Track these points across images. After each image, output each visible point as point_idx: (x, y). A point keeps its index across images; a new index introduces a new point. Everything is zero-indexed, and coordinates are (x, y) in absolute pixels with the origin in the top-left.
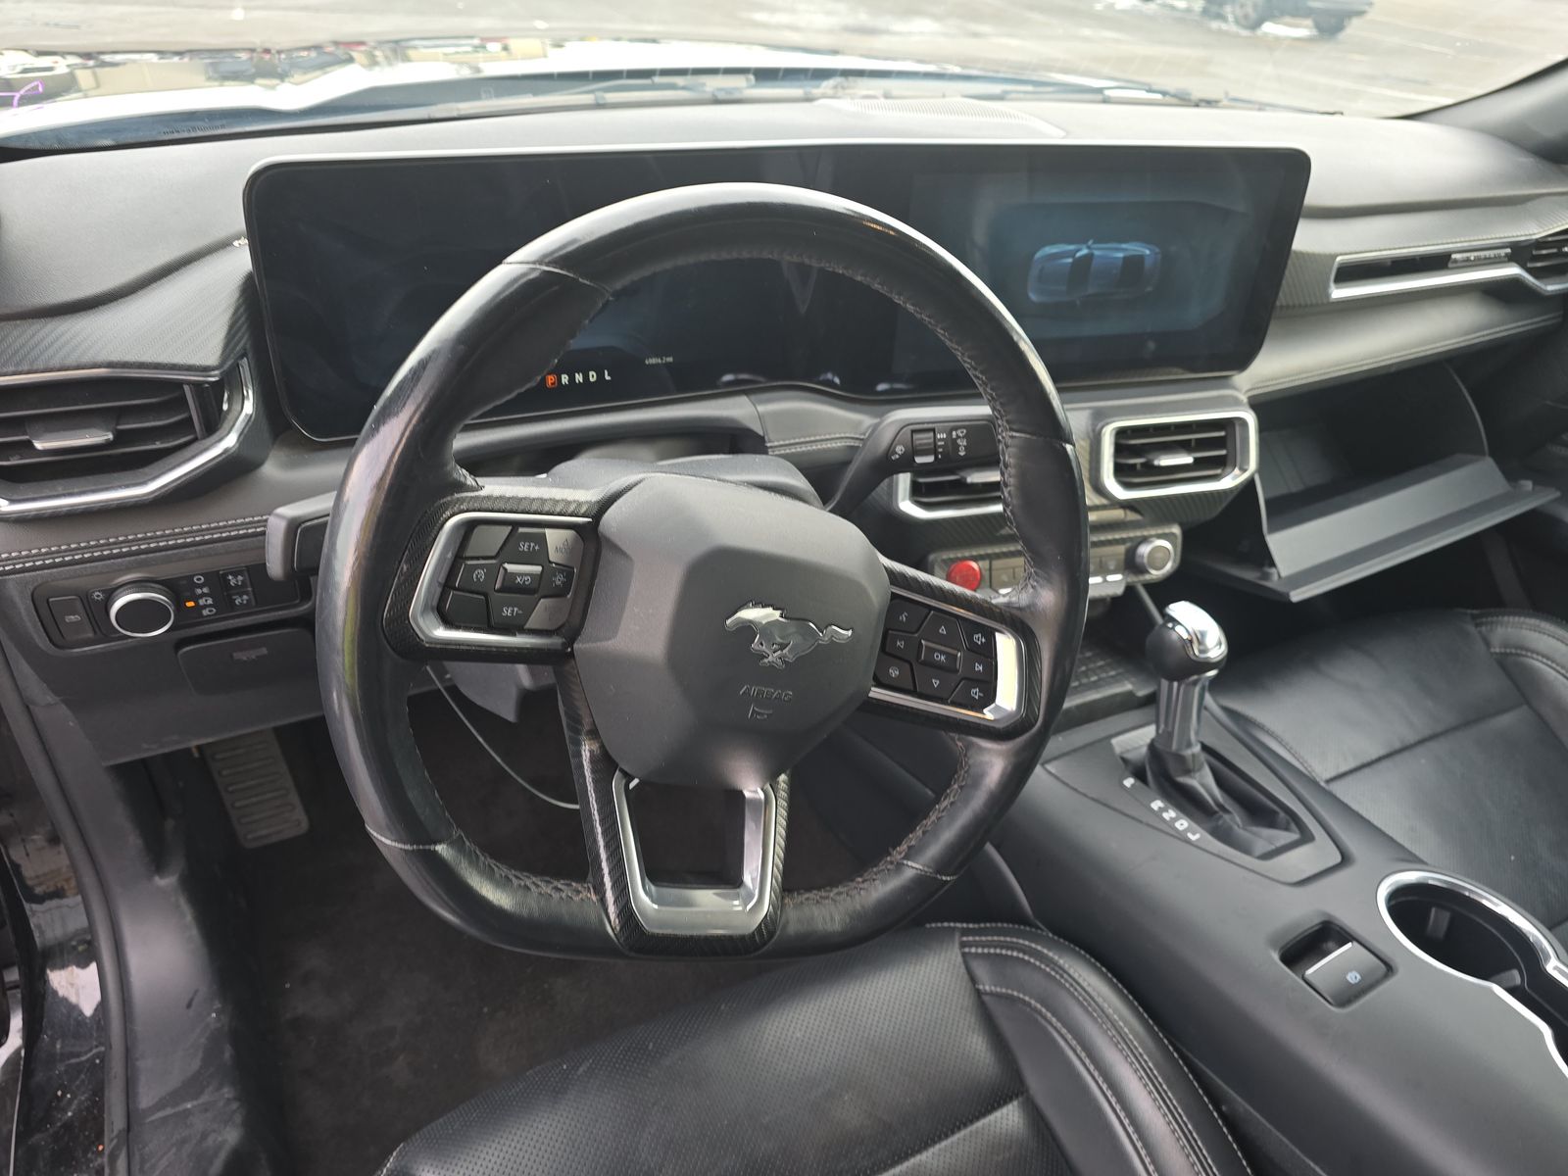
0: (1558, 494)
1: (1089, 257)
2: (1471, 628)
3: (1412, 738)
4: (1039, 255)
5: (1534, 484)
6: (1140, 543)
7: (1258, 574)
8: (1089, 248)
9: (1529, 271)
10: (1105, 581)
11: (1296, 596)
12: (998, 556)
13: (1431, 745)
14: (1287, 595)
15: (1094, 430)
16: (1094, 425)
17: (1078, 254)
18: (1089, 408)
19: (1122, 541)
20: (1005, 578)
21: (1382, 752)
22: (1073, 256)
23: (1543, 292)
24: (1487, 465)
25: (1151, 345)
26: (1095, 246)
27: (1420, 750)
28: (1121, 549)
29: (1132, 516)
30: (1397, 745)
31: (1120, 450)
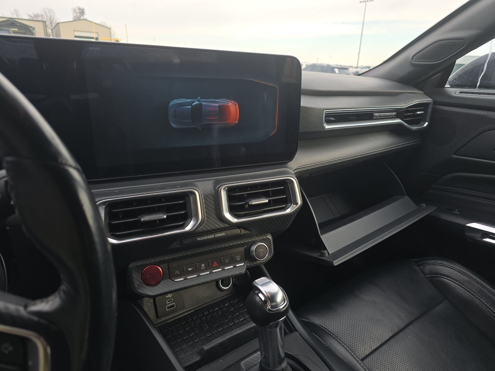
0: (436, 208)
1: (200, 106)
2: (416, 268)
3: (402, 325)
4: (171, 104)
5: (426, 205)
6: (252, 245)
7: (320, 254)
8: (198, 101)
9: (405, 121)
10: (235, 267)
11: (336, 263)
12: (172, 260)
13: (411, 327)
14: (332, 263)
15: (214, 190)
16: (215, 187)
17: (193, 104)
18: (213, 180)
19: (242, 245)
20: (177, 272)
21: (390, 335)
22: (191, 105)
23: (412, 129)
24: (406, 199)
25: (243, 149)
26: (201, 100)
27: (407, 331)
28: (242, 249)
29: (243, 232)
30: (396, 330)
31: (230, 199)
